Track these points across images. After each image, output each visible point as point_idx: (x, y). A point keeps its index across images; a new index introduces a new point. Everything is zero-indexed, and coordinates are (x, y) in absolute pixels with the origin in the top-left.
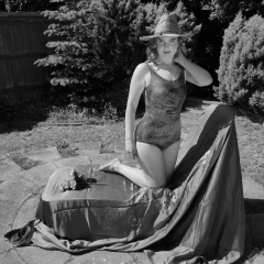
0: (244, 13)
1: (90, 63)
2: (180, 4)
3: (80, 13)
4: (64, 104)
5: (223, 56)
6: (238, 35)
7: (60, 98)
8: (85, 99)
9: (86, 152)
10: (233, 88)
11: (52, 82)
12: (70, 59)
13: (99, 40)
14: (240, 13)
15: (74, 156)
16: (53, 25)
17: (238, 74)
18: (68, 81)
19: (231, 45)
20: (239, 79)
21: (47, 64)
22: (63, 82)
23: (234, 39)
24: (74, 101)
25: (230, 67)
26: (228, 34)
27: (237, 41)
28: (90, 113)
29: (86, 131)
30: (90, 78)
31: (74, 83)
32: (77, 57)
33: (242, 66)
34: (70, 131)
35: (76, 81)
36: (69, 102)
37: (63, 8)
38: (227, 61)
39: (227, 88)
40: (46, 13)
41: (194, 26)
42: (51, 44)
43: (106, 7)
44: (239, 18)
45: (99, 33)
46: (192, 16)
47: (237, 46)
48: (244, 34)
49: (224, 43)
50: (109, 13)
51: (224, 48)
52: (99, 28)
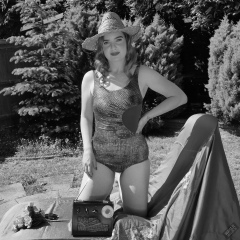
0: (230, 18)
1: (60, 87)
2: (156, 17)
3: (47, 37)
4: (34, 136)
5: (211, 68)
6: (226, 42)
7: (29, 130)
8: (58, 129)
9: (56, 187)
10: (227, 103)
11: (20, 112)
12: (38, 85)
13: (70, 64)
14: (225, 17)
15: (41, 192)
16: (20, 52)
17: (231, 86)
18: (36, 109)
19: (219, 54)
20: (234, 92)
21: (14, 93)
22: (31, 111)
23: (222, 46)
24: (45, 132)
25: (220, 79)
26: (215, 43)
27: (226, 48)
28: (63, 144)
29: (57, 164)
30: (61, 105)
31: (43, 112)
32: (46, 83)
33: (235, 76)
34: (40, 165)
35: (46, 109)
36: (39, 134)
37: (29, 33)
38: (217, 72)
39: (221, 104)
40: (11, 39)
41: (174, 39)
42: (18, 71)
43: (76, 29)
44: (225, 23)
45: (71, 57)
46: (172, 28)
47: (227, 54)
48: (233, 40)
49: (211, 53)
50: (80, 34)
51: (212, 59)
52: (70, 51)
